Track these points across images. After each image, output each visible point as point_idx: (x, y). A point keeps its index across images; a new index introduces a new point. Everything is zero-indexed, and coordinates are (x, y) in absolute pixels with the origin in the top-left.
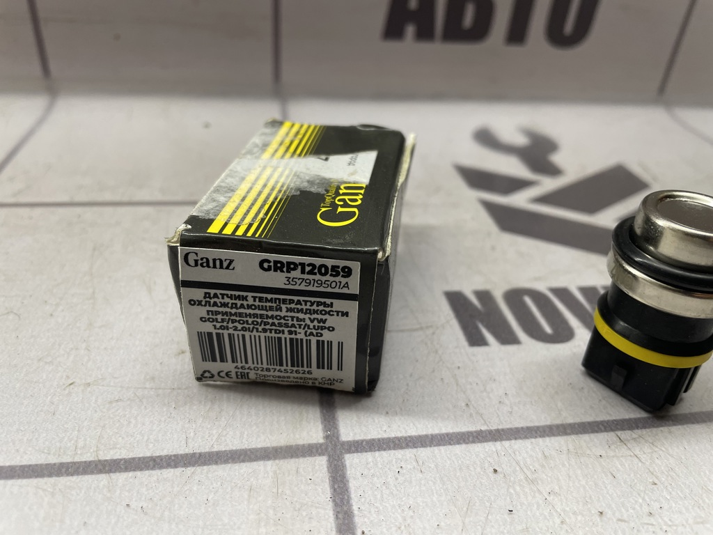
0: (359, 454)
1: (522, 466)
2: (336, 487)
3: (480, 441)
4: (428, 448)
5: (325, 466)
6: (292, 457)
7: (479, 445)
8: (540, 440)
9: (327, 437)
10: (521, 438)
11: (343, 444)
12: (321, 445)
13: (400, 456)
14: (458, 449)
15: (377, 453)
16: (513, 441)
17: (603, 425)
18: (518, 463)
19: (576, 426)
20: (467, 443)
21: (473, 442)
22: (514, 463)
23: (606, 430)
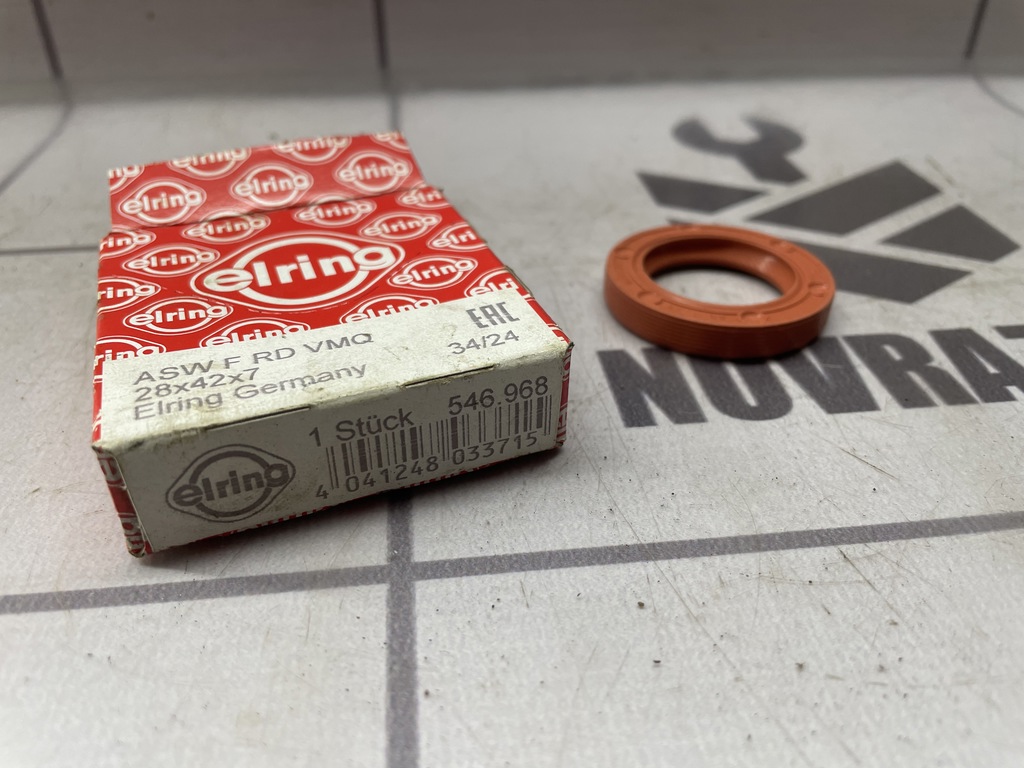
0: (437, 580)
1: (684, 596)
2: (396, 626)
3: (625, 561)
4: (543, 571)
5: (384, 599)
6: (336, 585)
7: (621, 565)
8: (717, 559)
9: (392, 559)
10: (686, 556)
11: (416, 566)
12: (382, 568)
13: (498, 583)
14: (589, 573)
15: (465, 579)
16: (674, 561)
17: (819, 536)
18: (677, 592)
19: (777, 538)
20: (602, 564)
21: (613, 562)
22: (672, 593)
23: (823, 544)
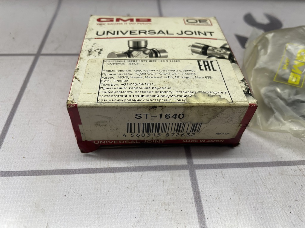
0: (201, 170)
1: (261, 178)
2: (193, 182)
4: (226, 169)
5: (189, 174)
6: (176, 170)
8: (268, 168)
10: (261, 167)
11: (194, 165)
12: (186, 165)
13: (215, 172)
14: (237, 170)
15: (207, 170)
16: (258, 168)
17: (293, 163)
18: (259, 176)
19: (283, 162)
21: (243, 167)
23: (294, 165)
